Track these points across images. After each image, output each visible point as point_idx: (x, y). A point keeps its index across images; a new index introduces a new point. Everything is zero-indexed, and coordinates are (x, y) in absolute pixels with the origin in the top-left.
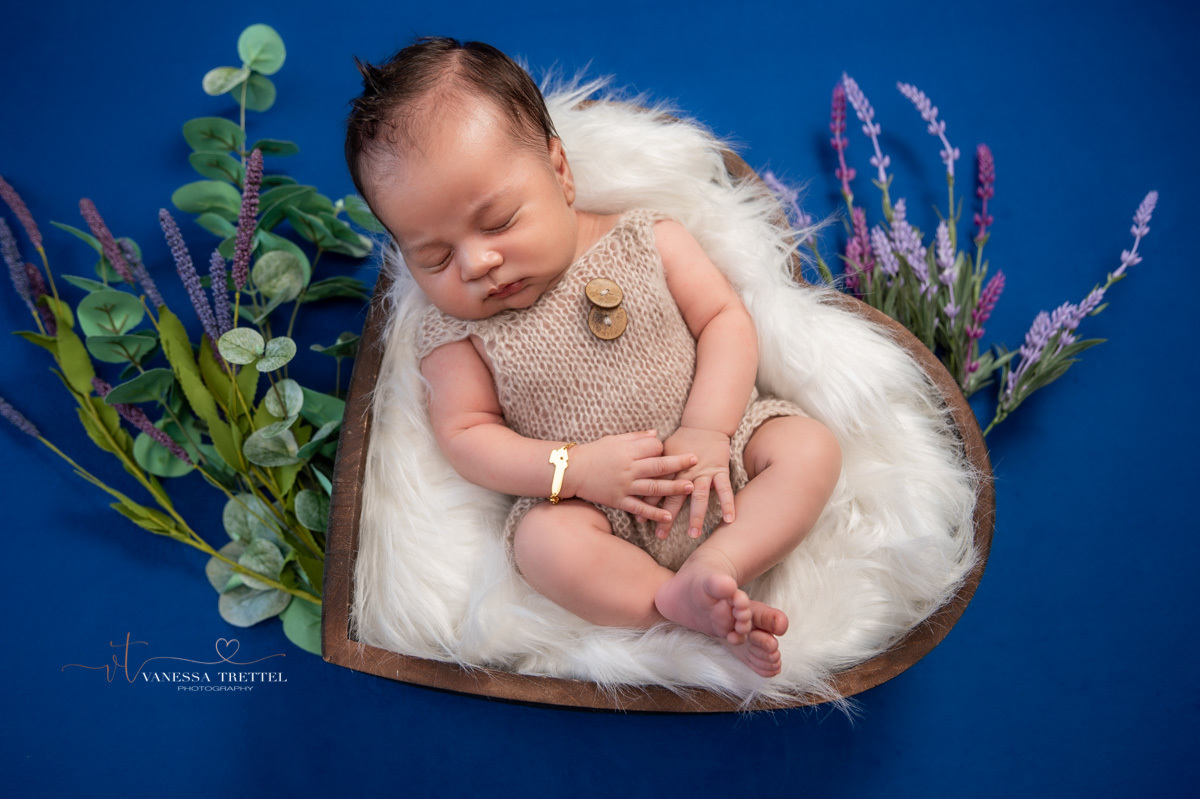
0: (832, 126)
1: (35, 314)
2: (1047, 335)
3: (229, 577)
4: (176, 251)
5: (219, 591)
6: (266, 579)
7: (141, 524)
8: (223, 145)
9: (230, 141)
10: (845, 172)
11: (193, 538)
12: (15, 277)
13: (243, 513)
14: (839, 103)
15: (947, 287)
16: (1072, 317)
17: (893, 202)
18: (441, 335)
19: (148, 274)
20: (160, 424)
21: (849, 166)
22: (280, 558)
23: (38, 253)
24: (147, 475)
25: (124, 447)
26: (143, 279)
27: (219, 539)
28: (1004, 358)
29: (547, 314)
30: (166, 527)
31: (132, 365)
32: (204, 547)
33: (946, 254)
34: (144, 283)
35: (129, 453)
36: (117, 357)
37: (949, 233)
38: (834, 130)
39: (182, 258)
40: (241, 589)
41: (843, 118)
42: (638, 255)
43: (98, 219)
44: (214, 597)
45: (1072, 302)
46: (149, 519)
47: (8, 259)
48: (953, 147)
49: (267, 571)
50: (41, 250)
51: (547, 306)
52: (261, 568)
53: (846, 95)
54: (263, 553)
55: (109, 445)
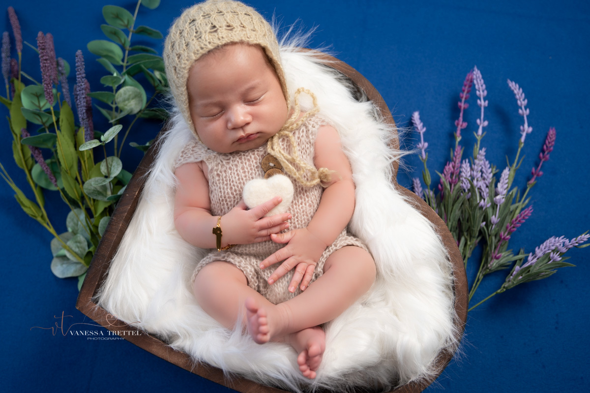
0: (461, 95)
1: (7, 86)
2: (545, 252)
3: (61, 249)
4: (78, 75)
5: (54, 255)
6: (77, 256)
7: (25, 209)
8: (121, 23)
9: (126, 22)
10: (461, 123)
11: (48, 224)
12: (3, 65)
13: (76, 218)
14: (468, 83)
15: (497, 205)
16: (563, 246)
17: (481, 149)
18: (188, 158)
19: (67, 81)
20: (48, 161)
21: (464, 120)
22: (87, 248)
23: (17, 55)
24: (36, 185)
25: (29, 168)
26: (63, 83)
27: (61, 228)
28: (520, 256)
29: (246, 161)
30: (37, 215)
31: (43, 127)
32: (52, 230)
33: (502, 187)
34: (63, 85)
35: (30, 171)
36: (37, 121)
37: (509, 175)
38: (462, 97)
39: (79, 79)
40: (64, 257)
41: (468, 92)
42: (305, 143)
43: (52, 47)
44: (50, 258)
45: (566, 237)
46: (30, 208)
47: (3, 55)
48: (529, 126)
49: (79, 252)
50: (20, 54)
51: (249, 157)
52: (77, 250)
53: (474, 79)
54: (79, 242)
55: (22, 165)
